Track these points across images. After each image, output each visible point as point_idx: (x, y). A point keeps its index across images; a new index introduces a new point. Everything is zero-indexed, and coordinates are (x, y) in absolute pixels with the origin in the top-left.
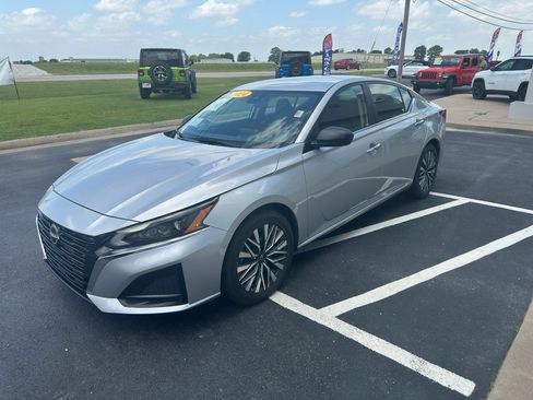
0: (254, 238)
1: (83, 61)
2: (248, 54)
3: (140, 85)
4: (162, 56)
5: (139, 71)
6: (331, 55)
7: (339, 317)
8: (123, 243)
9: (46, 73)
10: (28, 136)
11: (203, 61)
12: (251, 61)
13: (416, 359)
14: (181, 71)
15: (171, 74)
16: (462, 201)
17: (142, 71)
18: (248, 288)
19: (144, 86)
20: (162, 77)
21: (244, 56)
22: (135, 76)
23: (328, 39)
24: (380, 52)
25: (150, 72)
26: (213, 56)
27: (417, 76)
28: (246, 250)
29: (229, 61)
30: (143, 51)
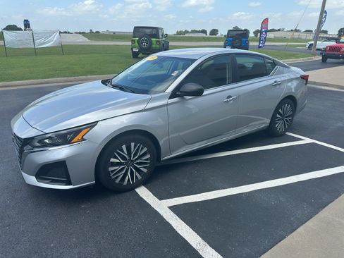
0: (122, 150)
1: (114, 33)
2: (217, 31)
3: (132, 49)
4: (148, 31)
5: (132, 41)
6: (266, 33)
7: (170, 208)
8: (38, 144)
9: (87, 39)
10: (58, 77)
11: (187, 35)
12: (219, 35)
13: (202, 242)
14: (157, 41)
15: (151, 43)
16: (308, 141)
17: (134, 41)
18: (118, 181)
19: (134, 50)
20: (145, 45)
21: (214, 32)
22: (130, 43)
23: (266, 21)
24: (312, 31)
25: (138, 42)
26: (194, 31)
27: (325, 49)
28: (116, 158)
29: (204, 35)
30: (136, 28)
